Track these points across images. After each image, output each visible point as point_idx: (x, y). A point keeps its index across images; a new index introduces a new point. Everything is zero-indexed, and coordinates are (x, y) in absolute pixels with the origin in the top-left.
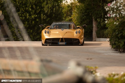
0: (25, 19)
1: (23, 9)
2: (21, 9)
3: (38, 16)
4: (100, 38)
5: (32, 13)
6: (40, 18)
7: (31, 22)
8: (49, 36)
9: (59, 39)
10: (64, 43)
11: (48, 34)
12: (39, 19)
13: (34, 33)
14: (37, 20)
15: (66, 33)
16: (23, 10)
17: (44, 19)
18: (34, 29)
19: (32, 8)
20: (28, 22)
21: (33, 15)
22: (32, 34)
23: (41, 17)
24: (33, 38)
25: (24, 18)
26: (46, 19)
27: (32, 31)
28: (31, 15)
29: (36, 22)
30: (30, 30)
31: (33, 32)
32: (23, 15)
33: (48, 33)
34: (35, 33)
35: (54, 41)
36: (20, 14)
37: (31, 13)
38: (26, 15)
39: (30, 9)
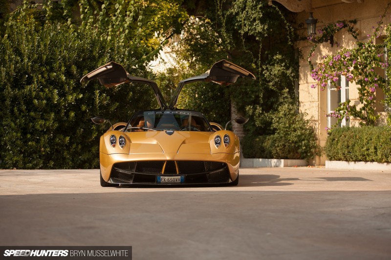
0: (47, 104)
1: (43, 77)
2: (38, 77)
3: (87, 95)
4: (254, 157)
5: (67, 89)
6: (90, 101)
7: (65, 113)
8: (127, 154)
9: (161, 163)
10: (177, 178)
11: (122, 147)
12: (88, 106)
13: (74, 146)
14: (84, 108)
15: (184, 142)
16: (43, 80)
17: (102, 107)
18: (74, 134)
19: (68, 74)
20: (58, 113)
21: (72, 94)
22: (69, 149)
23: (93, 100)
24: (73, 161)
25: (45, 102)
26: (108, 104)
27: (68, 138)
28: (66, 93)
29: (80, 115)
30: (62, 137)
31: (71, 143)
32: (41, 93)
33: (120, 144)
34: (77, 145)
35: (141, 171)
36: (34, 91)
37: (67, 87)
38: (52, 93)
39: (64, 78)
